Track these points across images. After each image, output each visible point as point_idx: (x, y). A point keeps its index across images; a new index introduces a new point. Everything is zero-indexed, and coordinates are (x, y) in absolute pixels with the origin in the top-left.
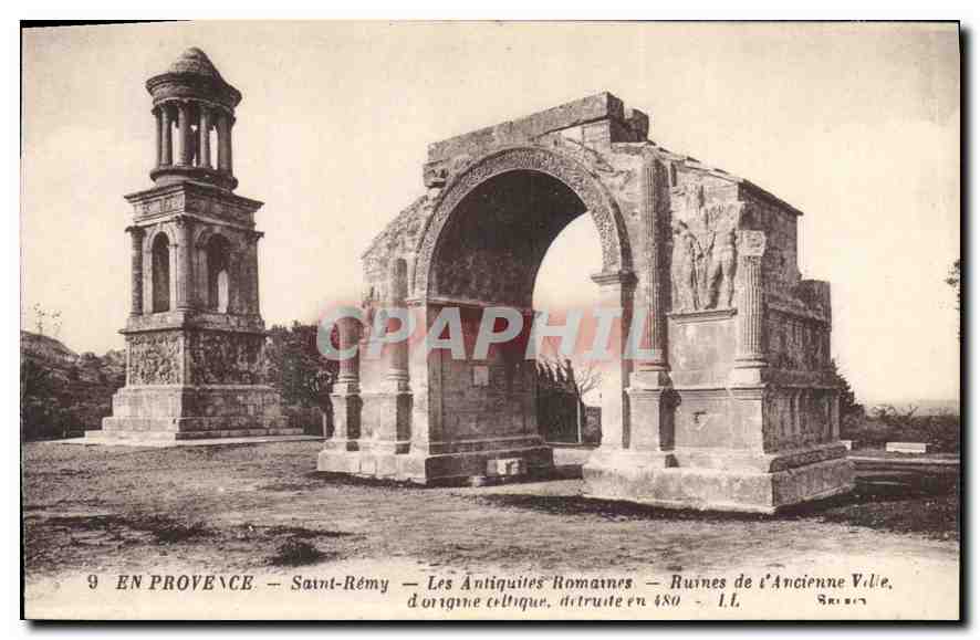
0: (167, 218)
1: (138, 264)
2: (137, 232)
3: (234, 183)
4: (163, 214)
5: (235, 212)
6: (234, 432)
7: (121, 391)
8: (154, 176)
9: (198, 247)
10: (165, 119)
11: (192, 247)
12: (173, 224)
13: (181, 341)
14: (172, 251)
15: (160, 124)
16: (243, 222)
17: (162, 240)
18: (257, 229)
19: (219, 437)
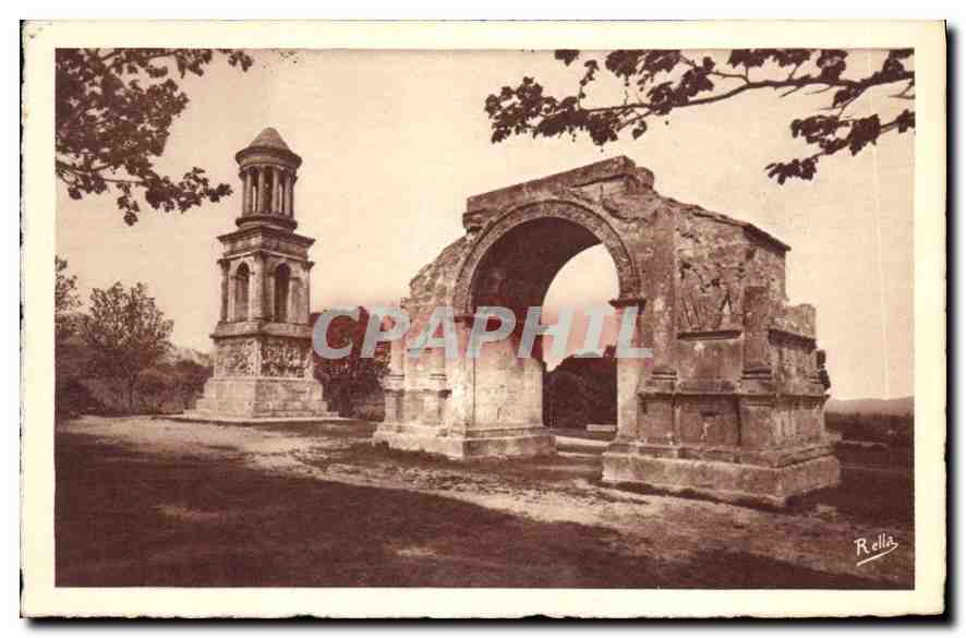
0: (248, 253)
1: (225, 286)
2: (225, 264)
3: (294, 225)
4: (246, 250)
5: (295, 248)
6: (290, 413)
7: (210, 381)
8: (239, 222)
9: (270, 274)
10: (249, 184)
11: (266, 274)
12: (252, 258)
13: (255, 343)
14: (251, 278)
15: (245, 187)
16: (300, 255)
17: (244, 269)
18: (310, 260)
19: (280, 417)
